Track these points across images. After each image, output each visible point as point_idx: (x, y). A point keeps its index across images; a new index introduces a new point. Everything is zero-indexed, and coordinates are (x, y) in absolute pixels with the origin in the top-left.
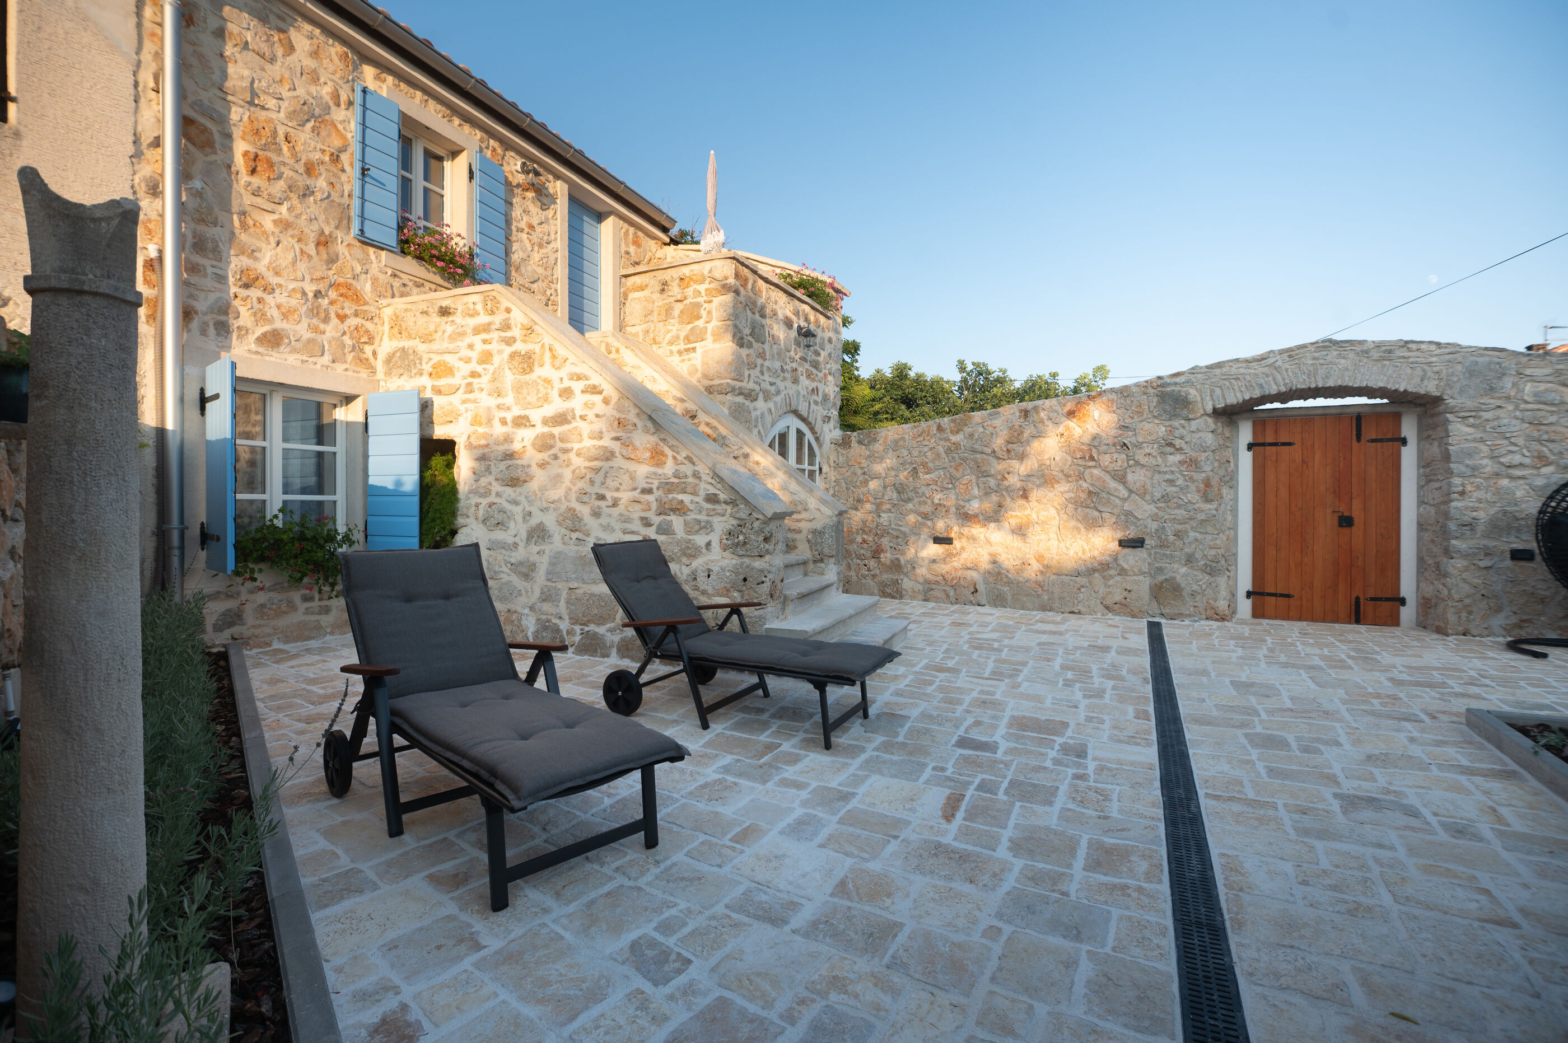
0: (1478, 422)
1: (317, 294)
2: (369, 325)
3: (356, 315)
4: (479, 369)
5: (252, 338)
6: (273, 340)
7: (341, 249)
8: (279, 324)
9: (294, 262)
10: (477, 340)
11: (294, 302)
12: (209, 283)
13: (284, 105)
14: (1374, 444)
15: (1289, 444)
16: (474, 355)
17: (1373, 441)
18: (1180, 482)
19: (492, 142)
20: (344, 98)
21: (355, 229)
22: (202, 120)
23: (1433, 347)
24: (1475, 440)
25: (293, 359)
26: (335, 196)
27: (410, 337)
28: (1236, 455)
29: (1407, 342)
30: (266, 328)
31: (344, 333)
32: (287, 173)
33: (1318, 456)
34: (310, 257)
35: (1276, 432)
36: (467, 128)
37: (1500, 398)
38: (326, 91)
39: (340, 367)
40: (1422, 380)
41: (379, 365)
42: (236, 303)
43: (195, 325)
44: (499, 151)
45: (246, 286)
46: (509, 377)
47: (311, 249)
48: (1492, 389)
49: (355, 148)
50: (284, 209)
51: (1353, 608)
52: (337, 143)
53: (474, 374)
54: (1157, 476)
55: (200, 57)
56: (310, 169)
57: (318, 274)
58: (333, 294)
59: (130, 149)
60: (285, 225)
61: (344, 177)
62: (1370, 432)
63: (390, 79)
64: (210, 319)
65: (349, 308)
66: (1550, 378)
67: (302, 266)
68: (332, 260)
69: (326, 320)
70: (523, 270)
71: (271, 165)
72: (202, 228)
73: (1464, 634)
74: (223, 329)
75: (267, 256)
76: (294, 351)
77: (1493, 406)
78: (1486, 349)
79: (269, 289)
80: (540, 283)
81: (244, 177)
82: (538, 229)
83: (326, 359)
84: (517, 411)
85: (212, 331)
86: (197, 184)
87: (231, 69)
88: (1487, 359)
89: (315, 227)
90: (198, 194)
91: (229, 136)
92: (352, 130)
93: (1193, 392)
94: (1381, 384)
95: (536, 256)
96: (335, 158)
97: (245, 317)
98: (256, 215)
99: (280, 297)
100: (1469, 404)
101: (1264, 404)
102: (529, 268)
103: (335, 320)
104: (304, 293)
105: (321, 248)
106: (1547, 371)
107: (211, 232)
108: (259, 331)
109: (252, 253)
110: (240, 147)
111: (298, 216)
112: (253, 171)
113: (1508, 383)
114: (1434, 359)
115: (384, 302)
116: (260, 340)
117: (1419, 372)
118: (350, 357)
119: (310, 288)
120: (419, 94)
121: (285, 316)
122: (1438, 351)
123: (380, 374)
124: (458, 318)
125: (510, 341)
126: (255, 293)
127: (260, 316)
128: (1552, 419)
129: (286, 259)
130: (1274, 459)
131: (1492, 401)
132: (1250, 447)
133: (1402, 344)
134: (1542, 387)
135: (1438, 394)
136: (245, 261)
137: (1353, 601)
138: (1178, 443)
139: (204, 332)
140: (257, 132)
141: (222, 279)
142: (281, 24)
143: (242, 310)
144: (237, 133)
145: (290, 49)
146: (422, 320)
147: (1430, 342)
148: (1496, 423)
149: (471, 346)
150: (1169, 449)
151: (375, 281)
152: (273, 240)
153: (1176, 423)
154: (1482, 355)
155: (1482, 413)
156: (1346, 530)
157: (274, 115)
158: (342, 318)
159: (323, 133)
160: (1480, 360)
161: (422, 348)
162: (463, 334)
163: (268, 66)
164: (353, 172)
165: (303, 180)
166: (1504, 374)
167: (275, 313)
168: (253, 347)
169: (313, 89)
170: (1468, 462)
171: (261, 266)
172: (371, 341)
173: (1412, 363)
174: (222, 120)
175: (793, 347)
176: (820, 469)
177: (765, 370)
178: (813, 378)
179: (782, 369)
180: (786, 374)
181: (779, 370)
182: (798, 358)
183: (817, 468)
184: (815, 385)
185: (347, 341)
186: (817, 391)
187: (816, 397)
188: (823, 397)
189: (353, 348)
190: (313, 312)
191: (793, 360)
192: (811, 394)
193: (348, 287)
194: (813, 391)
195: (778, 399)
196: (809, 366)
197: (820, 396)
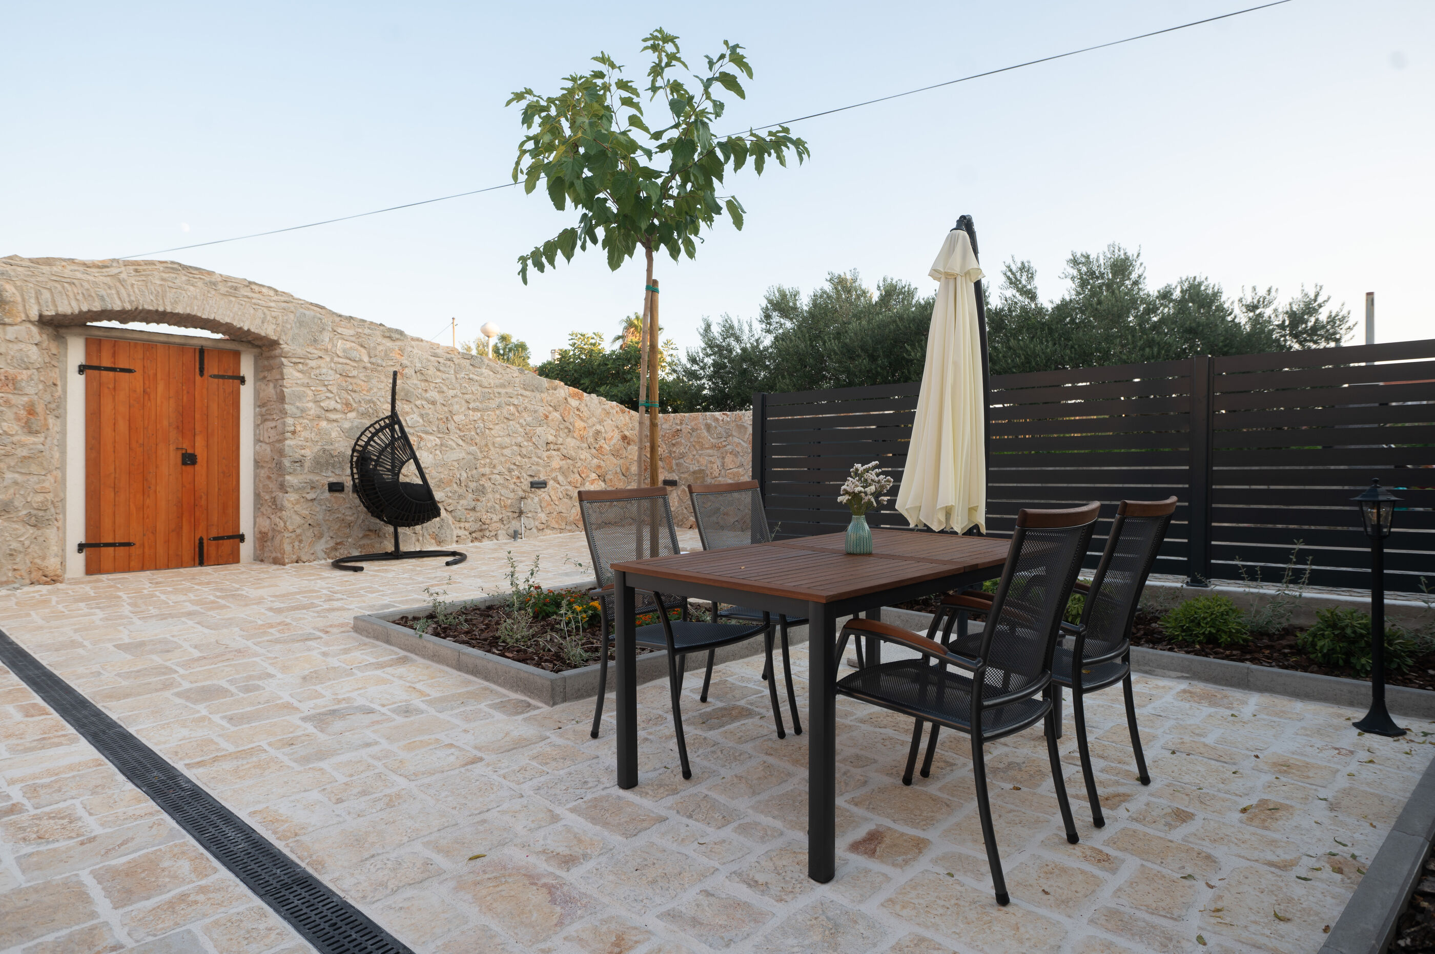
0: (305, 368)
14: (216, 380)
15: (129, 371)
17: (215, 377)
23: (272, 293)
24: (303, 385)
28: (64, 378)
29: (250, 283)
33: (161, 387)
35: (114, 355)
37: (320, 350)
40: (263, 322)
48: (315, 340)
51: (197, 549)
62: (212, 367)
66: (353, 339)
73: (297, 562)
77: (316, 356)
78: (311, 304)
88: (312, 313)
93: (11, 289)
94: (227, 320)
100: (300, 351)
101: (100, 320)
106: (352, 332)
113: (326, 336)
114: (272, 304)
117: (260, 314)
122: (275, 298)
128: (355, 373)
130: (111, 386)
131: (316, 351)
132: (82, 369)
133: (247, 284)
134: (349, 345)
135: (275, 338)
137: (197, 542)
147: (270, 288)
148: (318, 371)
154: (309, 309)
155: (308, 361)
156: (189, 468)
160: (307, 312)
166: (324, 329)
170: (298, 404)
173: (255, 304)
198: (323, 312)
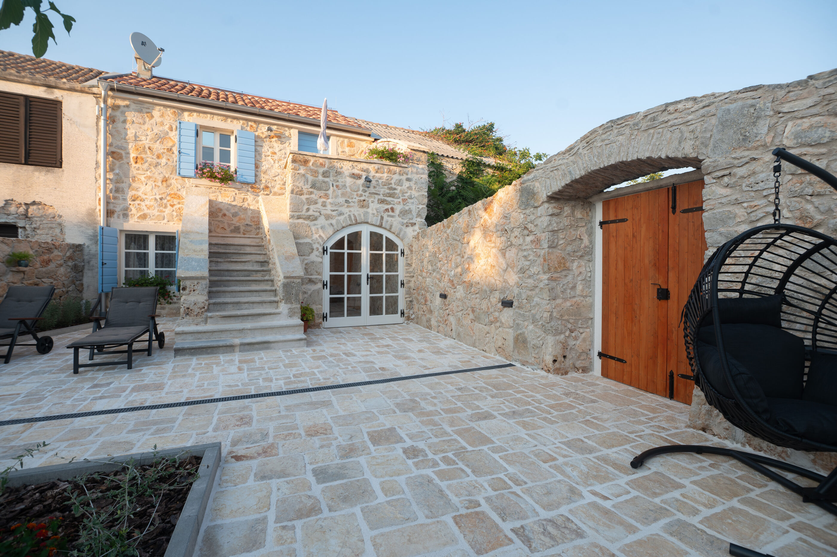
0: (734, 180)
1: (161, 199)
3: (179, 203)
5: (136, 217)
6: (144, 217)
7: (173, 181)
8: (146, 211)
9: (152, 190)
11: (152, 203)
12: (120, 202)
13: (148, 137)
14: (686, 215)
15: (623, 220)
17: (685, 211)
18: (531, 257)
19: (250, 123)
20: (174, 127)
21: (178, 172)
22: (118, 151)
23: (689, 104)
24: (730, 203)
25: (151, 223)
26: (169, 163)
29: (667, 105)
30: (142, 213)
31: (173, 211)
32: (149, 160)
33: (643, 229)
34: (159, 187)
35: (616, 210)
36: (235, 121)
37: (756, 148)
38: (166, 128)
39: (171, 223)
40: (680, 143)
42: (131, 206)
44: (254, 126)
45: (134, 200)
47: (160, 184)
48: (745, 138)
49: (177, 145)
50: (148, 172)
51: (668, 382)
52: (170, 144)
54: (520, 254)
55: (117, 131)
56: (158, 157)
57: (163, 192)
58: (168, 198)
59: (95, 166)
60: (149, 178)
61: (174, 156)
62: (683, 203)
63: (195, 114)
64: (121, 213)
65: (175, 201)
66: (814, 111)
67: (155, 190)
68: (168, 186)
69: (166, 207)
70: (268, 172)
71: (142, 159)
72: (118, 185)
74: (126, 216)
75: (143, 188)
76: (152, 219)
77: (747, 159)
78: (739, 92)
79: (143, 200)
80: (279, 177)
81: (134, 165)
82: (278, 153)
83: (166, 221)
85: (121, 216)
86: (117, 171)
87: (128, 133)
88: (740, 103)
89: (162, 176)
90: (118, 174)
91: (128, 153)
92: (176, 139)
93: (537, 184)
95: (277, 165)
96: (170, 150)
97: (134, 211)
98: (139, 177)
99: (147, 202)
100: (722, 161)
102: (273, 171)
103: (169, 207)
104: (156, 199)
105: (164, 183)
106: (812, 101)
107: (121, 185)
108: (139, 215)
109: (137, 189)
110: (133, 155)
111: (154, 174)
112: (136, 163)
113: (763, 127)
114: (690, 117)
116: (138, 218)
117: (677, 134)
118: (175, 219)
119: (158, 197)
120: (209, 115)
121: (148, 208)
122: (696, 107)
126: (137, 202)
127: (139, 210)
129: (148, 188)
130: (614, 234)
131: (746, 153)
132: (601, 224)
133: (663, 108)
134: (806, 123)
135: (694, 155)
136: (134, 192)
137: (668, 374)
138: (530, 226)
139: (118, 217)
140: (137, 149)
141: (125, 199)
142: (148, 110)
143: (133, 208)
144: (131, 151)
145: (152, 117)
147: (687, 100)
148: (752, 180)
150: (526, 232)
151: (188, 190)
152: (144, 184)
153: (528, 211)
154: (735, 100)
155: (735, 170)
156: (663, 302)
157: (144, 142)
158: (172, 206)
159: (165, 142)
160: (732, 106)
163: (142, 126)
164: (176, 153)
165: (155, 161)
166: (758, 118)
167: (145, 208)
168: (136, 220)
169: (161, 129)
170: (722, 230)
171: (140, 193)
173: (672, 126)
174: (125, 149)
175: (361, 188)
176: (403, 253)
177: (328, 204)
178: (388, 203)
179: (347, 201)
180: (352, 204)
181: (344, 203)
182: (367, 194)
183: (399, 252)
184: (389, 207)
185: (175, 214)
186: (392, 209)
187: (391, 213)
188: (401, 212)
189: (177, 216)
190: (160, 205)
191: (361, 196)
192: (384, 212)
193: (175, 194)
194: (387, 210)
195: (342, 218)
196: (381, 197)
197: (397, 212)
198: (760, 92)
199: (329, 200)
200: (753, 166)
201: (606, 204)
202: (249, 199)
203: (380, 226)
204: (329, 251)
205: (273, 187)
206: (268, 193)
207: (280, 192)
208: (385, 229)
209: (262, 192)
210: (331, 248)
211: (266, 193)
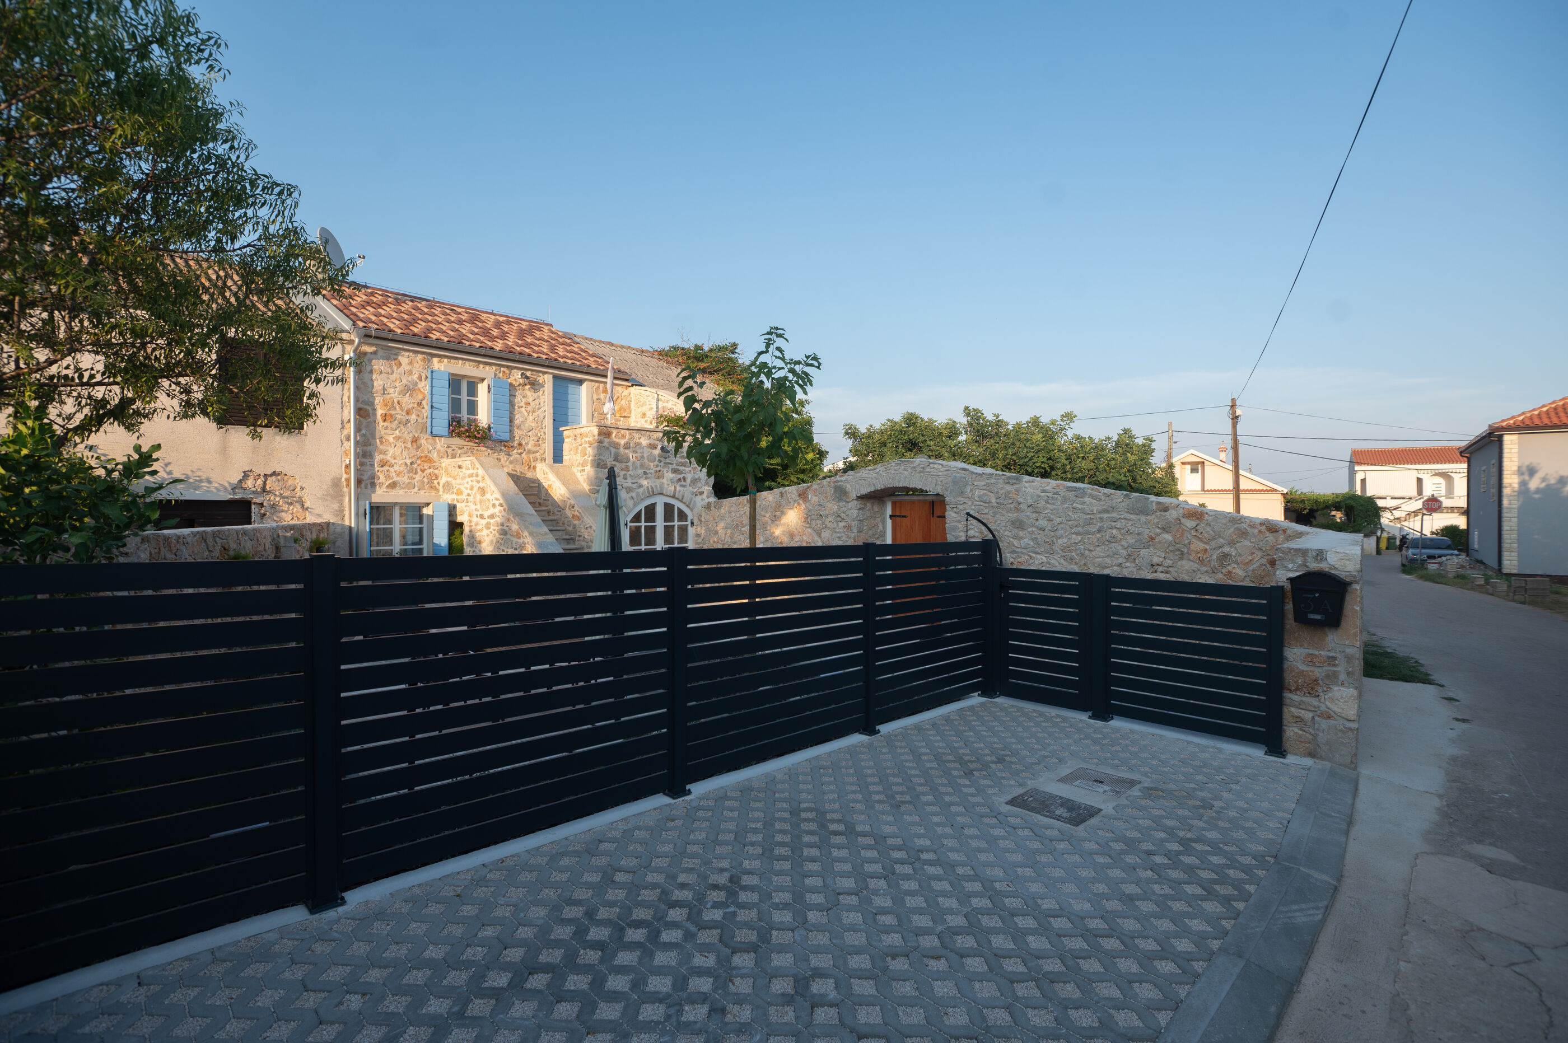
1: (411, 463)
2: (436, 471)
3: (430, 468)
4: (470, 492)
5: (385, 486)
6: (393, 485)
7: (423, 441)
8: (396, 479)
9: (402, 452)
10: (469, 480)
11: (402, 469)
12: (368, 468)
13: (397, 390)
14: (939, 519)
15: (906, 517)
16: (468, 486)
17: (939, 517)
18: (844, 538)
19: (502, 369)
20: (424, 376)
21: (429, 430)
22: (365, 407)
24: (957, 522)
25: (401, 492)
26: (420, 420)
27: (450, 476)
28: (884, 522)
30: (391, 481)
31: (424, 477)
32: (399, 417)
33: (917, 524)
34: (408, 448)
35: (901, 509)
36: (487, 367)
37: (965, 498)
38: (415, 377)
39: (422, 492)
40: (936, 485)
41: (441, 488)
42: (379, 473)
43: (363, 485)
44: (507, 372)
45: (382, 466)
46: (478, 497)
47: (409, 445)
48: (962, 492)
49: (428, 397)
50: (397, 432)
52: (420, 397)
53: (469, 495)
54: (834, 534)
55: (364, 383)
56: (408, 413)
57: (412, 455)
58: (419, 462)
59: (340, 426)
60: (398, 438)
61: (424, 411)
62: (937, 513)
63: (446, 360)
64: (368, 482)
65: (426, 466)
66: (984, 488)
67: (405, 453)
68: (419, 447)
69: (416, 473)
70: (522, 427)
71: (391, 416)
72: (365, 448)
74: (373, 485)
75: (391, 452)
76: (402, 488)
77: (963, 502)
78: (960, 469)
79: (391, 465)
80: (534, 431)
81: (381, 424)
82: (532, 404)
83: (416, 489)
84: (481, 512)
85: (369, 486)
86: (364, 432)
87: (375, 384)
88: (960, 475)
89: (411, 435)
90: (364, 435)
91: (375, 410)
92: (427, 391)
93: (848, 486)
94: (920, 487)
95: (531, 418)
96: (420, 404)
97: (382, 479)
98: (386, 437)
99: (396, 468)
100: (953, 500)
102: (527, 425)
103: (420, 472)
104: (406, 464)
105: (414, 444)
106: (983, 483)
107: (370, 448)
108: (387, 484)
109: (385, 453)
110: (380, 412)
111: (404, 433)
112: (385, 421)
113: (968, 489)
114: (940, 473)
115: (442, 461)
116: (387, 487)
117: (934, 480)
118: (426, 487)
119: (408, 462)
120: (460, 361)
121: (398, 475)
122: (943, 469)
123: (441, 492)
124: (464, 470)
125: (478, 482)
126: (386, 468)
127: (388, 477)
128: (986, 511)
129: (398, 451)
130: (900, 525)
132: (891, 517)
134: (983, 492)
135: (942, 494)
136: (382, 456)
138: (842, 515)
139: (366, 487)
140: (386, 405)
141: (373, 465)
142: (395, 357)
143: (381, 476)
144: (378, 407)
145: (400, 364)
146: (453, 469)
149: (467, 483)
150: (839, 519)
151: (439, 451)
152: (393, 446)
153: (841, 504)
154: (958, 473)
155: (958, 506)
157: (393, 395)
158: (423, 471)
159: (414, 395)
160: (958, 475)
161: (454, 482)
162: (465, 477)
163: (390, 376)
164: (427, 407)
165: (404, 418)
166: (967, 484)
167: (394, 474)
168: (385, 490)
169: (410, 379)
171: (388, 457)
172: (437, 478)
173: (932, 475)
174: (372, 404)
175: (657, 459)
176: (692, 523)
177: (628, 476)
178: (680, 473)
179: (645, 473)
180: (649, 475)
181: (642, 474)
182: (662, 464)
183: (689, 523)
184: (681, 476)
185: (426, 480)
186: (684, 479)
187: (683, 483)
188: (691, 482)
189: (428, 483)
190: (410, 471)
191: (657, 466)
192: (677, 482)
193: (426, 457)
194: (679, 480)
195: (641, 490)
196: (674, 466)
197: (688, 481)
198: (967, 473)
199: (630, 473)
200: (965, 506)
201: (894, 504)
202: (502, 460)
203: (674, 497)
204: (629, 524)
205: (527, 444)
206: (522, 451)
207: (534, 449)
208: (677, 499)
209: (515, 451)
210: (631, 521)
211: (519, 451)
